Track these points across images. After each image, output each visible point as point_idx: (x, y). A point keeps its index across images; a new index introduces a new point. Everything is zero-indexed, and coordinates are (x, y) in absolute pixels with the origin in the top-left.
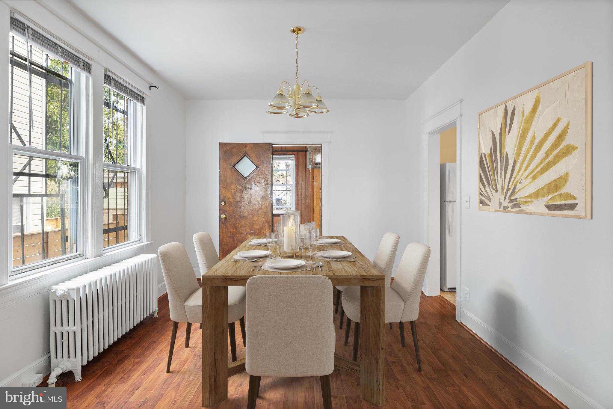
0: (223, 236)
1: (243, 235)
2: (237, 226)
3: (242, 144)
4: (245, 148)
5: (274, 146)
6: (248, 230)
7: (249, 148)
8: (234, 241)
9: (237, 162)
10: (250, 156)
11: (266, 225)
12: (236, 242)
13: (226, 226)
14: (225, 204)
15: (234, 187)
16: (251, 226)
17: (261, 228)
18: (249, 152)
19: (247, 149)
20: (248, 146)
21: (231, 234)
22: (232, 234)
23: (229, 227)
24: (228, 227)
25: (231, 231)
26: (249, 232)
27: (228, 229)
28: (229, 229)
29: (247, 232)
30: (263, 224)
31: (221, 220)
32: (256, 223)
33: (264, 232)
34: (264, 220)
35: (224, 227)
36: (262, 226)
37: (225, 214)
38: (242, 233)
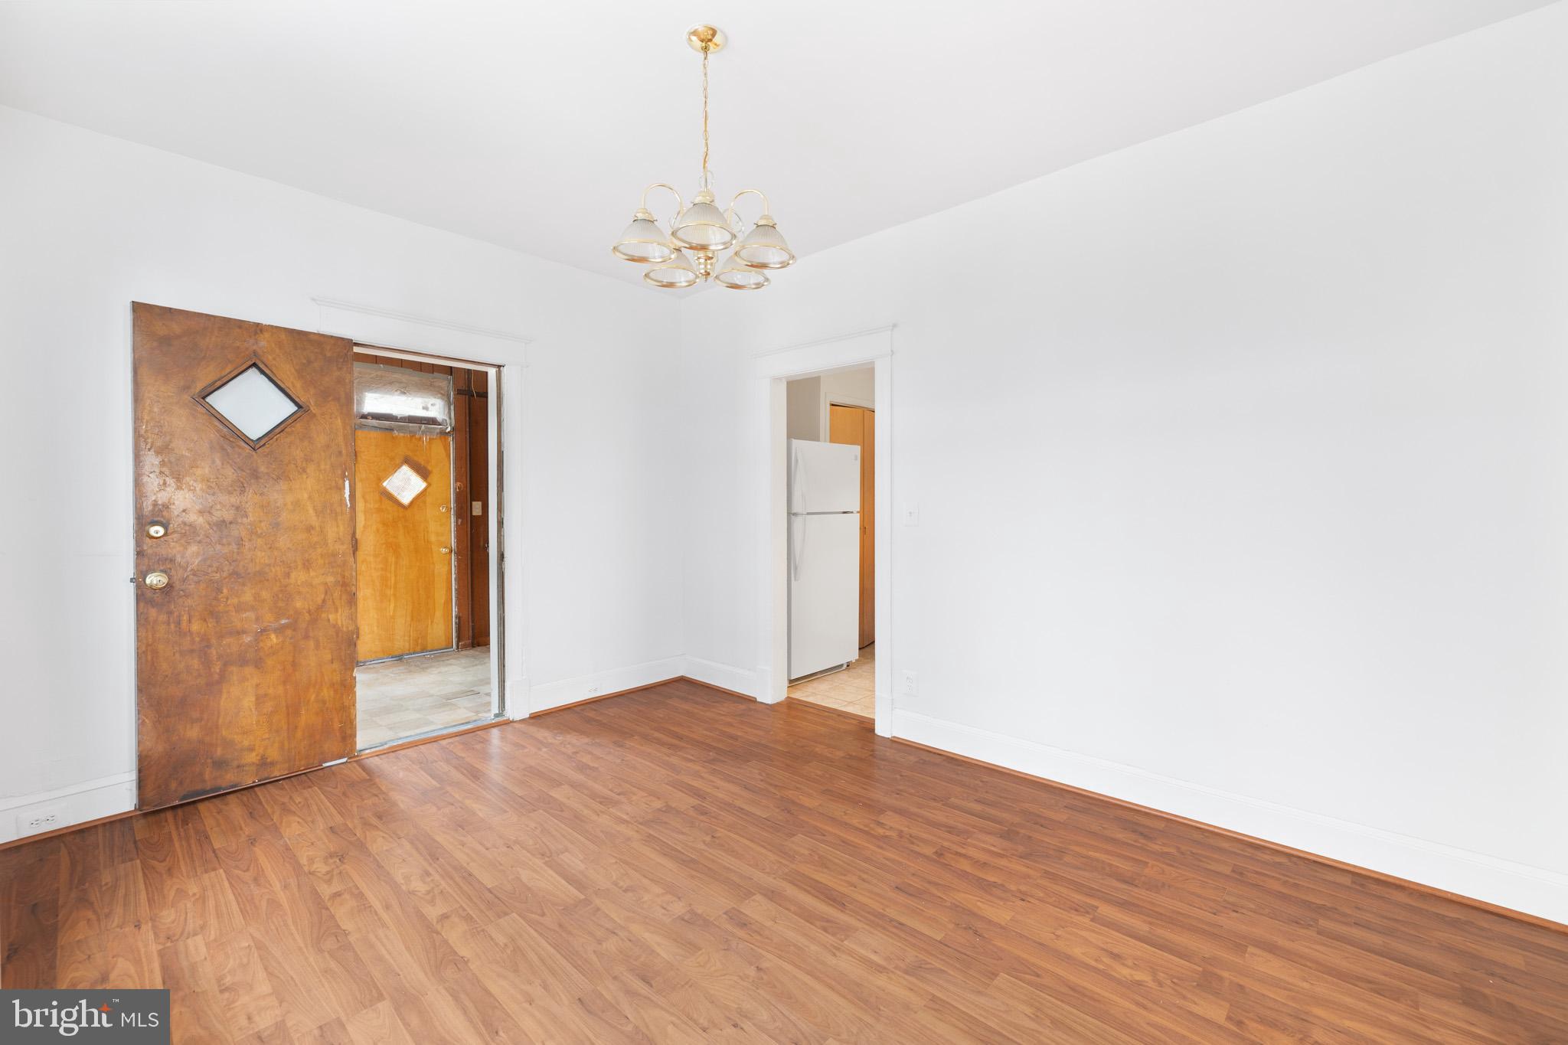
0: (155, 652)
1: (247, 639)
2: (221, 608)
3: (240, 324)
4: (252, 341)
5: (356, 349)
6: (269, 618)
7: (268, 341)
8: (207, 663)
9: (219, 383)
10: (274, 369)
11: (336, 595)
12: (217, 668)
13: (170, 613)
14: (166, 534)
15: (207, 470)
16: (281, 604)
17: (320, 608)
18: (270, 357)
19: (263, 343)
20: (267, 335)
21: (193, 642)
22: (197, 639)
23: (185, 618)
24: (180, 616)
25: (195, 627)
26: (275, 625)
27: (178, 623)
28: (184, 624)
29: (266, 624)
30: (326, 593)
31: (144, 596)
32: (299, 593)
33: (331, 617)
34: (330, 579)
35: (163, 617)
36: (324, 601)
37: (164, 571)
38: (240, 633)
